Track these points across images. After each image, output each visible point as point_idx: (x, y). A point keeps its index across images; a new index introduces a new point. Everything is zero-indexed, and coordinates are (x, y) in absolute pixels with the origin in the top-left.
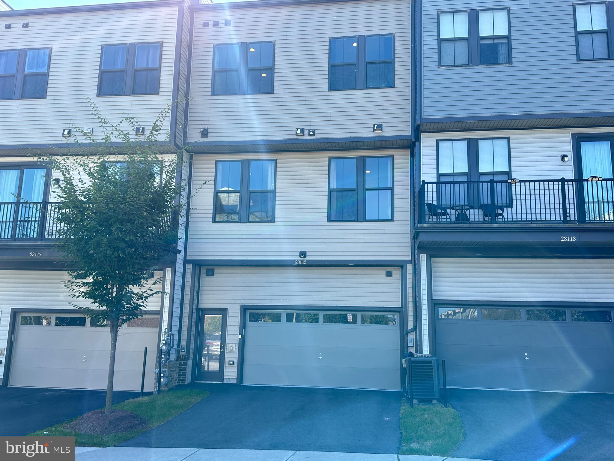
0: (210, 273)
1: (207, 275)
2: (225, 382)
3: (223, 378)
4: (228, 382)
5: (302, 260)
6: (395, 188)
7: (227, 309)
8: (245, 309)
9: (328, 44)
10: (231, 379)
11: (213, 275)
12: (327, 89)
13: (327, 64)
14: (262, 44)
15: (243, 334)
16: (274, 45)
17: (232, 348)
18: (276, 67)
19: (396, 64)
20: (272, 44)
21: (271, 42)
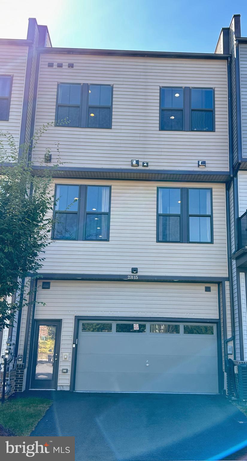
0: (46, 286)
1: (43, 288)
2: (58, 389)
3: (57, 386)
4: (62, 389)
5: (134, 276)
6: (214, 215)
7: (62, 319)
8: (78, 319)
9: (158, 91)
10: (64, 387)
11: (49, 288)
12: (158, 129)
13: (158, 108)
14: (102, 86)
15: (77, 343)
16: (112, 88)
17: (66, 357)
18: (114, 106)
19: (216, 113)
20: (111, 87)
21: (109, 85)
